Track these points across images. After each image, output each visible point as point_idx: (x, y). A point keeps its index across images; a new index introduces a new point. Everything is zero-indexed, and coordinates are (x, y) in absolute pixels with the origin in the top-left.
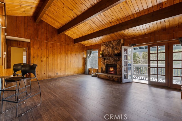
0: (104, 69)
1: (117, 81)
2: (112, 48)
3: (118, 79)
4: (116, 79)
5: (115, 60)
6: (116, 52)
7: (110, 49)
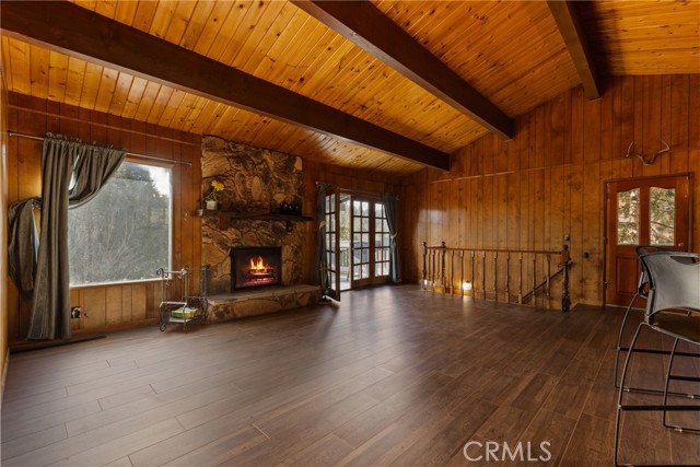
0: (224, 271)
1: (308, 305)
2: (266, 178)
3: (310, 299)
4: (305, 301)
5: (274, 228)
6: (279, 197)
7: (256, 180)
